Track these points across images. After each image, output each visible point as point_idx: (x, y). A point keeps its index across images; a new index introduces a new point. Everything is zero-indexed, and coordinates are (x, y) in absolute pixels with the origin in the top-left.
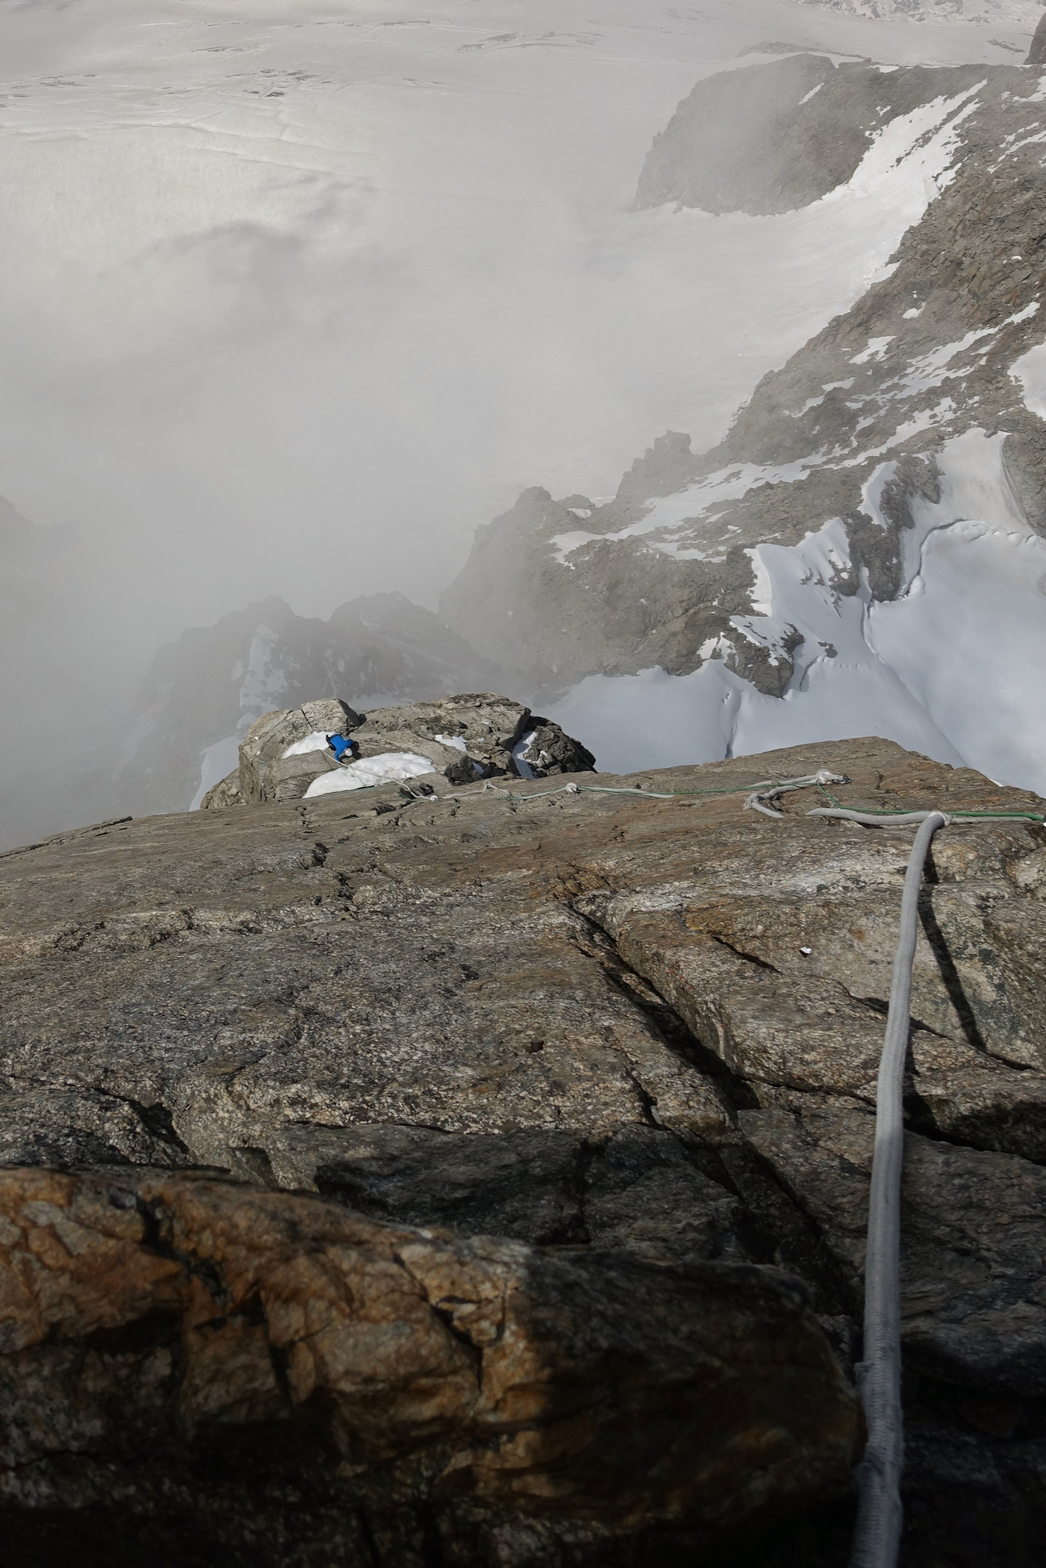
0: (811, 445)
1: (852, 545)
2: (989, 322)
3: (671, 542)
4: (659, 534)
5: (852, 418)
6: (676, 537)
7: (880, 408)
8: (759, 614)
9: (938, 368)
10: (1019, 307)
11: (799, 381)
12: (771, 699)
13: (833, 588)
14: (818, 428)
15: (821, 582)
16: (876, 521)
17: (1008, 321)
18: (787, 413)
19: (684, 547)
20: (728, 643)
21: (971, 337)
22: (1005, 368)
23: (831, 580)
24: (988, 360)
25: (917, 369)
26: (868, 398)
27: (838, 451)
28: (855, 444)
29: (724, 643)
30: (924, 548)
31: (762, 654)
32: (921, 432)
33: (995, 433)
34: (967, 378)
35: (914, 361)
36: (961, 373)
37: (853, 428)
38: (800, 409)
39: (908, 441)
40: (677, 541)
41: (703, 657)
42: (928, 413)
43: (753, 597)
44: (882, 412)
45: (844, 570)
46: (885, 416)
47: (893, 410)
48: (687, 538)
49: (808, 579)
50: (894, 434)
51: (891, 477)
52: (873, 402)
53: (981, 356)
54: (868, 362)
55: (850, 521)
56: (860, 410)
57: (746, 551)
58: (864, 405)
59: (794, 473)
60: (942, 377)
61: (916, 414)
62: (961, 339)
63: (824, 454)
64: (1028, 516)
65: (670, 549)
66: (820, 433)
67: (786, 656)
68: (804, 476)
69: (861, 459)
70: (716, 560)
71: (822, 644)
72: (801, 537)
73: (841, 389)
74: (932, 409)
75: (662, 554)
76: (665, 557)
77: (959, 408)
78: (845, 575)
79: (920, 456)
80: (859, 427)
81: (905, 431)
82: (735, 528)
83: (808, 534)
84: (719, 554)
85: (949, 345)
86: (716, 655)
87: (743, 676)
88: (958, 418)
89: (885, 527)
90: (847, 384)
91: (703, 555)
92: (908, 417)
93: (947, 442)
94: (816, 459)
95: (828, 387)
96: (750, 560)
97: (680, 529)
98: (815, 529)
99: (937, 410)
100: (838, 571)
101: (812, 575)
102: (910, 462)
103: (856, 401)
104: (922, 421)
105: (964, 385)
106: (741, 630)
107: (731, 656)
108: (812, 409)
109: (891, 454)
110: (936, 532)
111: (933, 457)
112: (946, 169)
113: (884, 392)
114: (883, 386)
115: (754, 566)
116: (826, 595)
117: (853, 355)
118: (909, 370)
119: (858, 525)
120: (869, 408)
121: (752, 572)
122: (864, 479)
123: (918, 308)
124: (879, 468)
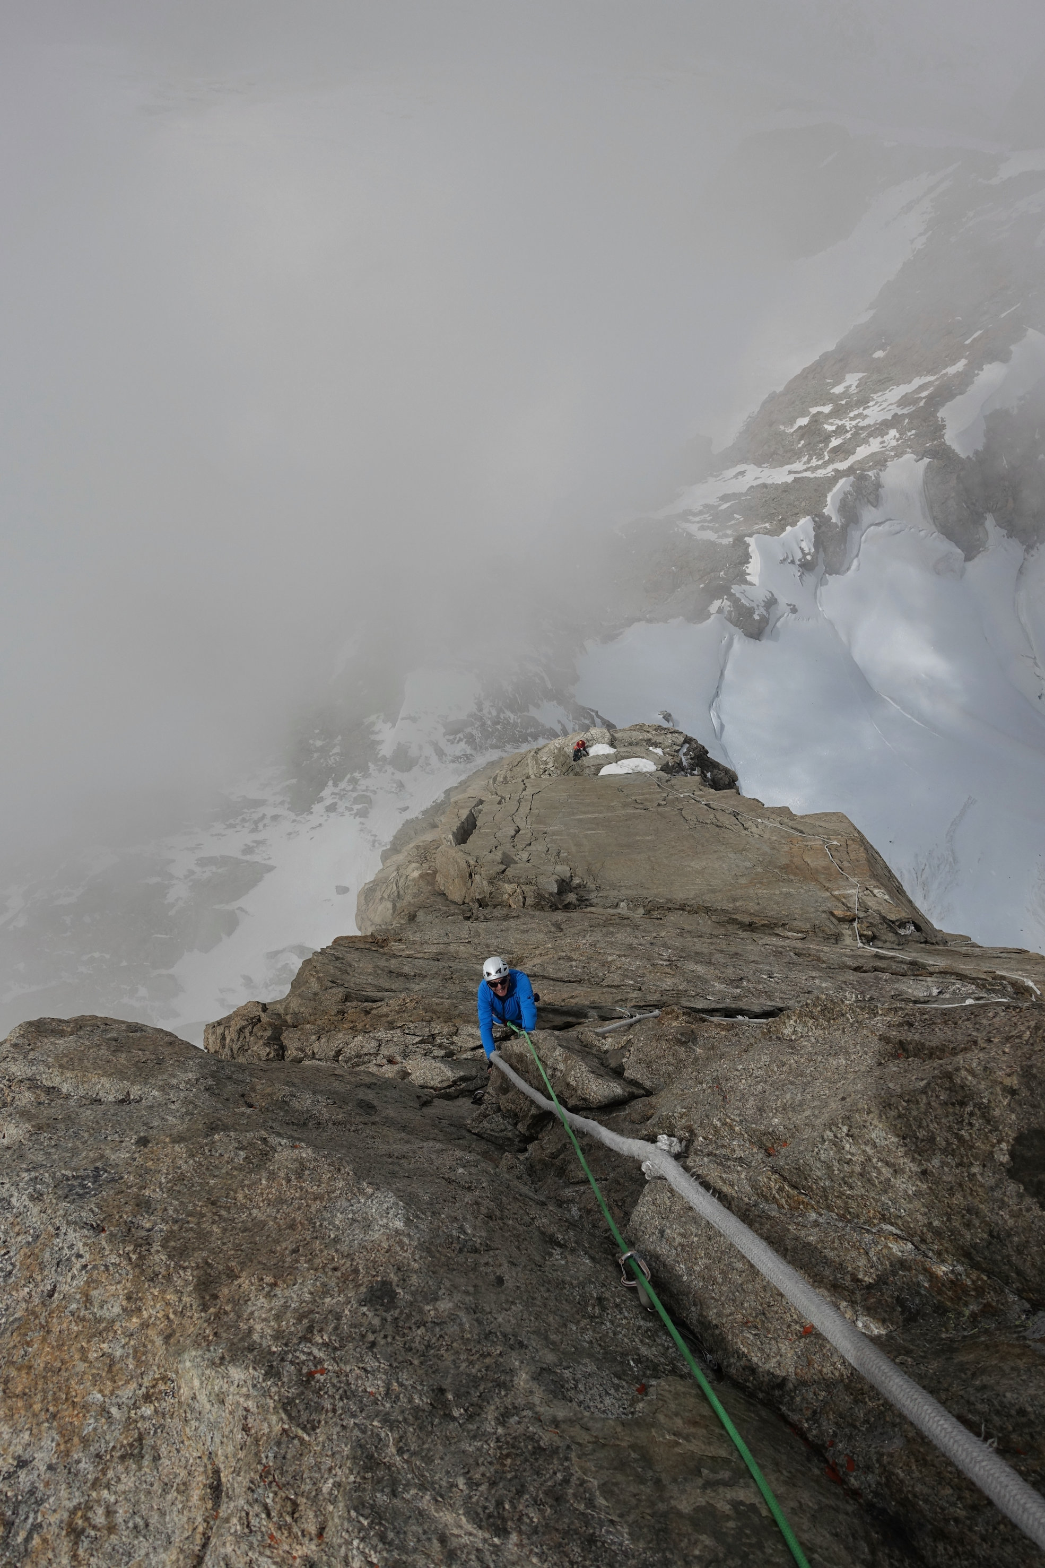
0: (794, 455)
1: (816, 536)
2: (930, 372)
3: (694, 522)
4: (687, 515)
5: (827, 438)
6: (697, 519)
7: (847, 431)
8: (751, 584)
9: (891, 404)
10: (954, 362)
11: (793, 403)
12: (752, 640)
13: (800, 565)
14: (802, 442)
15: (793, 562)
16: (834, 520)
17: (944, 372)
18: (782, 428)
19: (702, 528)
20: (729, 603)
21: (917, 382)
22: (936, 411)
23: (800, 560)
24: (925, 403)
25: (877, 403)
26: (840, 423)
27: (814, 462)
28: (827, 458)
29: (726, 603)
30: (863, 538)
31: (751, 611)
32: (873, 454)
33: (922, 459)
34: (909, 415)
35: (875, 396)
36: (905, 411)
37: (827, 446)
38: (792, 425)
39: (863, 459)
40: (698, 522)
41: (712, 611)
42: (879, 439)
43: (748, 571)
44: (848, 435)
45: (809, 554)
46: (850, 439)
47: (856, 434)
48: (704, 521)
49: (785, 560)
50: (854, 453)
51: (848, 488)
52: (843, 426)
53: (921, 398)
54: (844, 392)
55: (817, 519)
56: (834, 431)
57: (746, 539)
58: (837, 428)
59: (781, 476)
60: (892, 413)
61: (871, 439)
62: (910, 382)
63: (805, 463)
64: (934, 519)
65: (693, 528)
66: (804, 446)
67: (765, 613)
68: (790, 479)
69: (828, 471)
70: (725, 541)
71: (788, 605)
72: (783, 530)
73: (822, 413)
74: (882, 437)
75: (688, 534)
76: (690, 536)
77: (901, 438)
78: (809, 557)
79: (870, 473)
80: (831, 445)
81: (862, 452)
82: (738, 517)
83: (789, 528)
84: (726, 536)
85: (902, 386)
86: (720, 610)
87: (736, 625)
88: (898, 445)
89: (839, 524)
90: (827, 409)
91: (716, 536)
92: (866, 441)
93: (888, 464)
94: (798, 466)
95: (814, 410)
96: (749, 545)
97: (701, 513)
98: (793, 524)
99: (886, 438)
100: (804, 554)
101: (787, 557)
102: (862, 478)
103: (832, 424)
104: (874, 445)
105: (907, 421)
106: (738, 595)
107: (730, 612)
108: (800, 427)
109: (850, 471)
110: (872, 528)
111: (878, 474)
112: (921, 235)
113: (852, 419)
114: (852, 415)
115: (750, 549)
116: (795, 571)
117: (834, 386)
118: (871, 404)
119: (821, 523)
120: (841, 430)
121: (748, 554)
122: (830, 490)
123: (884, 351)
124: (842, 482)
